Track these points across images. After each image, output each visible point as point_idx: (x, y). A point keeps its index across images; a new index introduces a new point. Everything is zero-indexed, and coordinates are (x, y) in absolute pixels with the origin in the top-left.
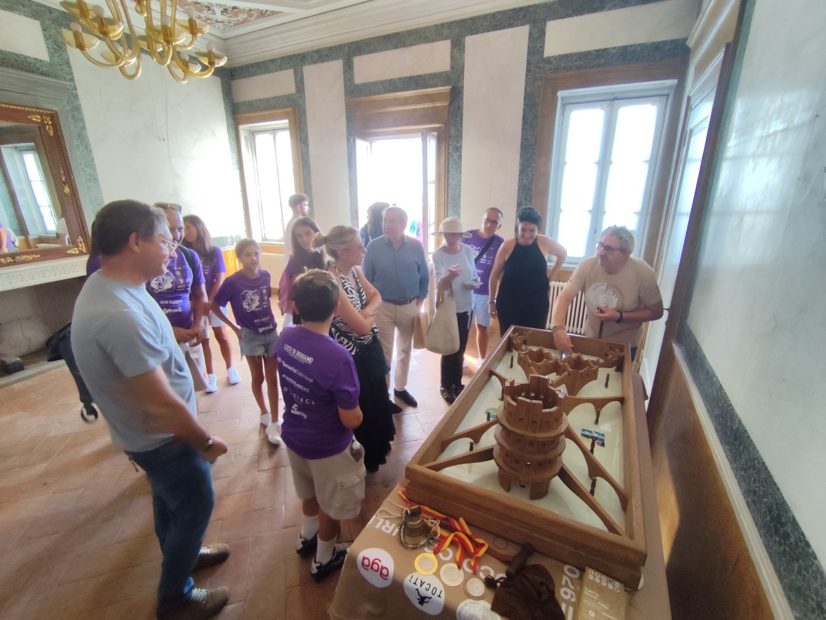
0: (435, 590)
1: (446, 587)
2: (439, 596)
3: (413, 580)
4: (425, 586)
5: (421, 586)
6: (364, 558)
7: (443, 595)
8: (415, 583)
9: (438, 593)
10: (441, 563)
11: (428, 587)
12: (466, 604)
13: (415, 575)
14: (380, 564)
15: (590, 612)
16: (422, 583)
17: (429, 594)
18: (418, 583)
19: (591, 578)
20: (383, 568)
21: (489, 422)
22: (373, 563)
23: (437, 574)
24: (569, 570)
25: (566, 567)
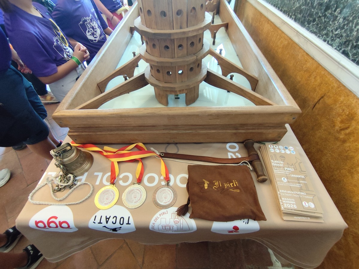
0: (122, 219)
1: (131, 210)
2: (128, 224)
3: (98, 220)
4: (111, 220)
5: (107, 222)
6: (37, 223)
7: (131, 221)
8: (100, 223)
9: (126, 221)
10: (121, 190)
11: (114, 220)
12: (156, 219)
13: (98, 214)
14: (57, 221)
15: (283, 179)
16: (107, 219)
17: (117, 225)
18: (104, 220)
19: (272, 151)
20: (61, 223)
21: (136, 57)
22: (49, 223)
23: (119, 202)
24: (230, 147)
25: (228, 145)
